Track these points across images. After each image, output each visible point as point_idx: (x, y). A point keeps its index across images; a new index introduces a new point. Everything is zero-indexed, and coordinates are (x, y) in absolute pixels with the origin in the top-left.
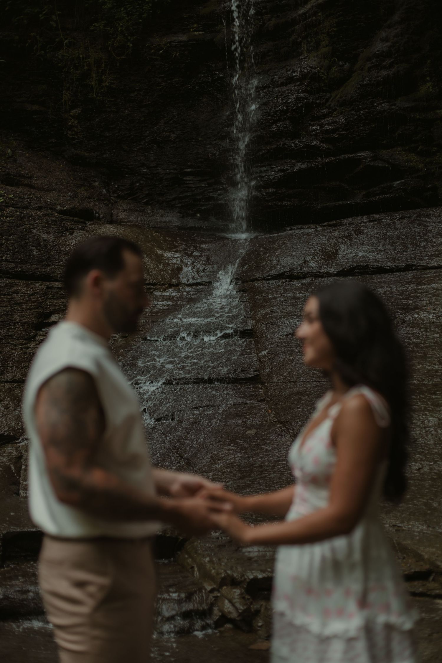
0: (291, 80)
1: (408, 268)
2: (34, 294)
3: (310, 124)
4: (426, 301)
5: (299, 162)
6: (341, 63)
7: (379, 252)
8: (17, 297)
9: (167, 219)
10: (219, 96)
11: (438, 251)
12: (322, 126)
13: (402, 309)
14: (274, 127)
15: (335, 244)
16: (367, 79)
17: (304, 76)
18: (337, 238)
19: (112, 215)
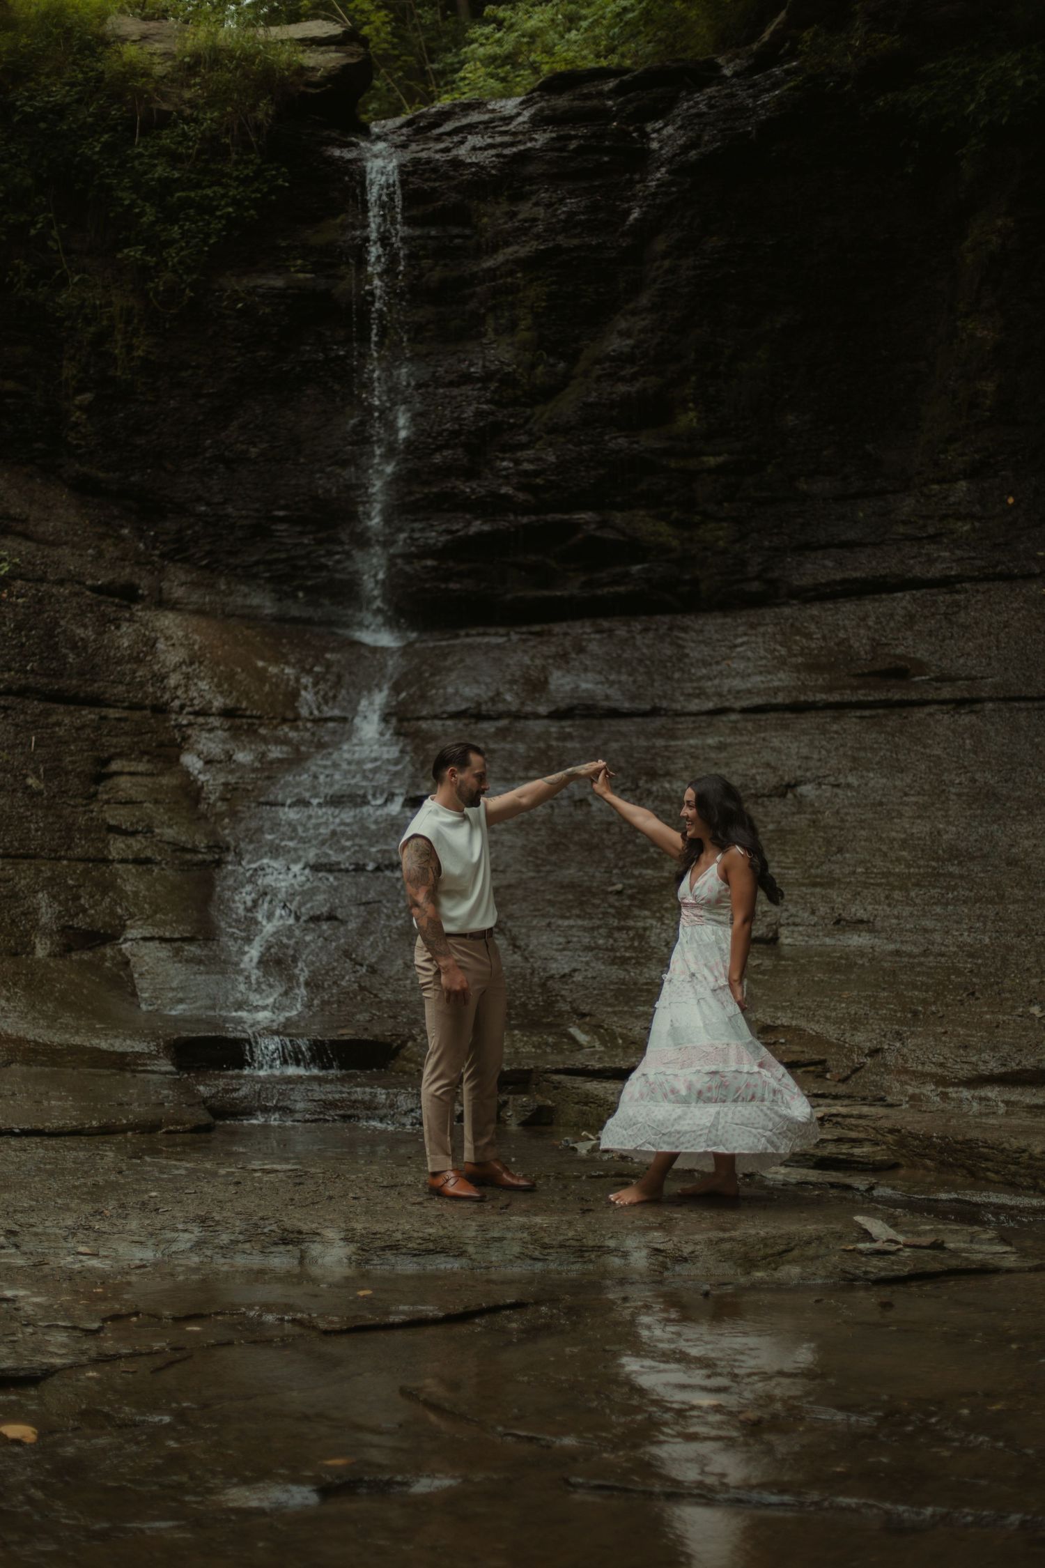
0: (466, 379)
1: (654, 712)
2: (83, 727)
3: (497, 457)
4: (680, 764)
5: (476, 519)
6: (551, 361)
7: (612, 684)
8: (60, 732)
9: (255, 601)
10: (337, 387)
11: (699, 688)
12: (517, 462)
13: (647, 774)
14: (437, 458)
15: (544, 668)
16: (594, 394)
17: (488, 377)
18: (547, 658)
19: (161, 590)
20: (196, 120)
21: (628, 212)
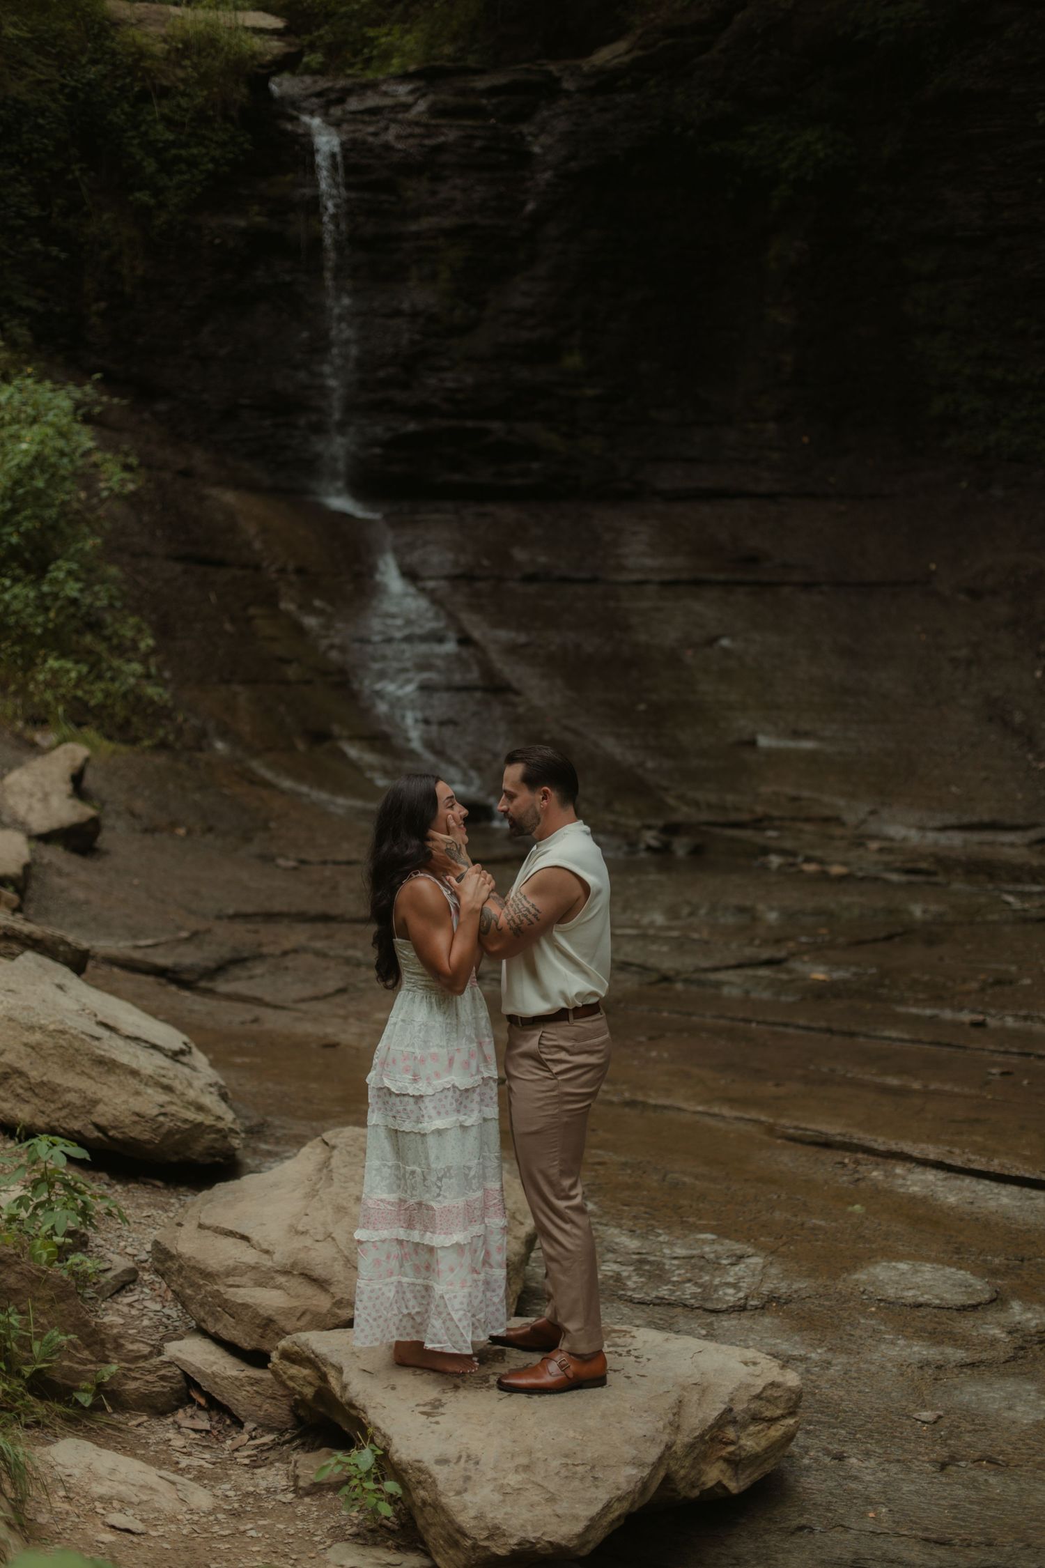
3: (425, 375)
5: (411, 420)
6: (466, 307)
7: (559, 558)
12: (441, 380)
14: (381, 373)
15: (506, 544)
16: (503, 336)
17: (415, 314)
20: (188, 95)
21: (524, 204)
